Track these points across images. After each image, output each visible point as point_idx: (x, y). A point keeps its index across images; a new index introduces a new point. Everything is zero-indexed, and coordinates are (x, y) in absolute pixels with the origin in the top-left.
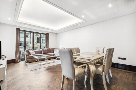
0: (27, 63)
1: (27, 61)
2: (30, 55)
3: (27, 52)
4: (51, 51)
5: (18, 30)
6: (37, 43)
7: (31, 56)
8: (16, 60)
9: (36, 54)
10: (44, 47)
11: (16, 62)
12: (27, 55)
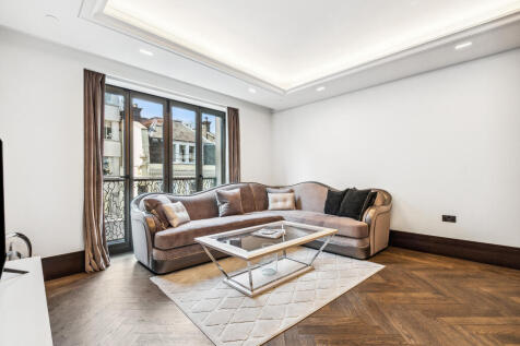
0: (156, 274)
1: (155, 263)
2: (170, 226)
3: (148, 210)
4: (256, 198)
5: (95, 84)
6: (149, 161)
7: (178, 236)
8: (88, 255)
9: (193, 218)
10: (215, 179)
11: (88, 268)
12: (153, 225)
